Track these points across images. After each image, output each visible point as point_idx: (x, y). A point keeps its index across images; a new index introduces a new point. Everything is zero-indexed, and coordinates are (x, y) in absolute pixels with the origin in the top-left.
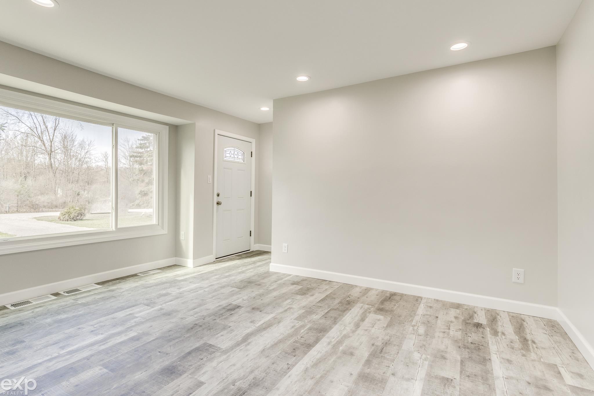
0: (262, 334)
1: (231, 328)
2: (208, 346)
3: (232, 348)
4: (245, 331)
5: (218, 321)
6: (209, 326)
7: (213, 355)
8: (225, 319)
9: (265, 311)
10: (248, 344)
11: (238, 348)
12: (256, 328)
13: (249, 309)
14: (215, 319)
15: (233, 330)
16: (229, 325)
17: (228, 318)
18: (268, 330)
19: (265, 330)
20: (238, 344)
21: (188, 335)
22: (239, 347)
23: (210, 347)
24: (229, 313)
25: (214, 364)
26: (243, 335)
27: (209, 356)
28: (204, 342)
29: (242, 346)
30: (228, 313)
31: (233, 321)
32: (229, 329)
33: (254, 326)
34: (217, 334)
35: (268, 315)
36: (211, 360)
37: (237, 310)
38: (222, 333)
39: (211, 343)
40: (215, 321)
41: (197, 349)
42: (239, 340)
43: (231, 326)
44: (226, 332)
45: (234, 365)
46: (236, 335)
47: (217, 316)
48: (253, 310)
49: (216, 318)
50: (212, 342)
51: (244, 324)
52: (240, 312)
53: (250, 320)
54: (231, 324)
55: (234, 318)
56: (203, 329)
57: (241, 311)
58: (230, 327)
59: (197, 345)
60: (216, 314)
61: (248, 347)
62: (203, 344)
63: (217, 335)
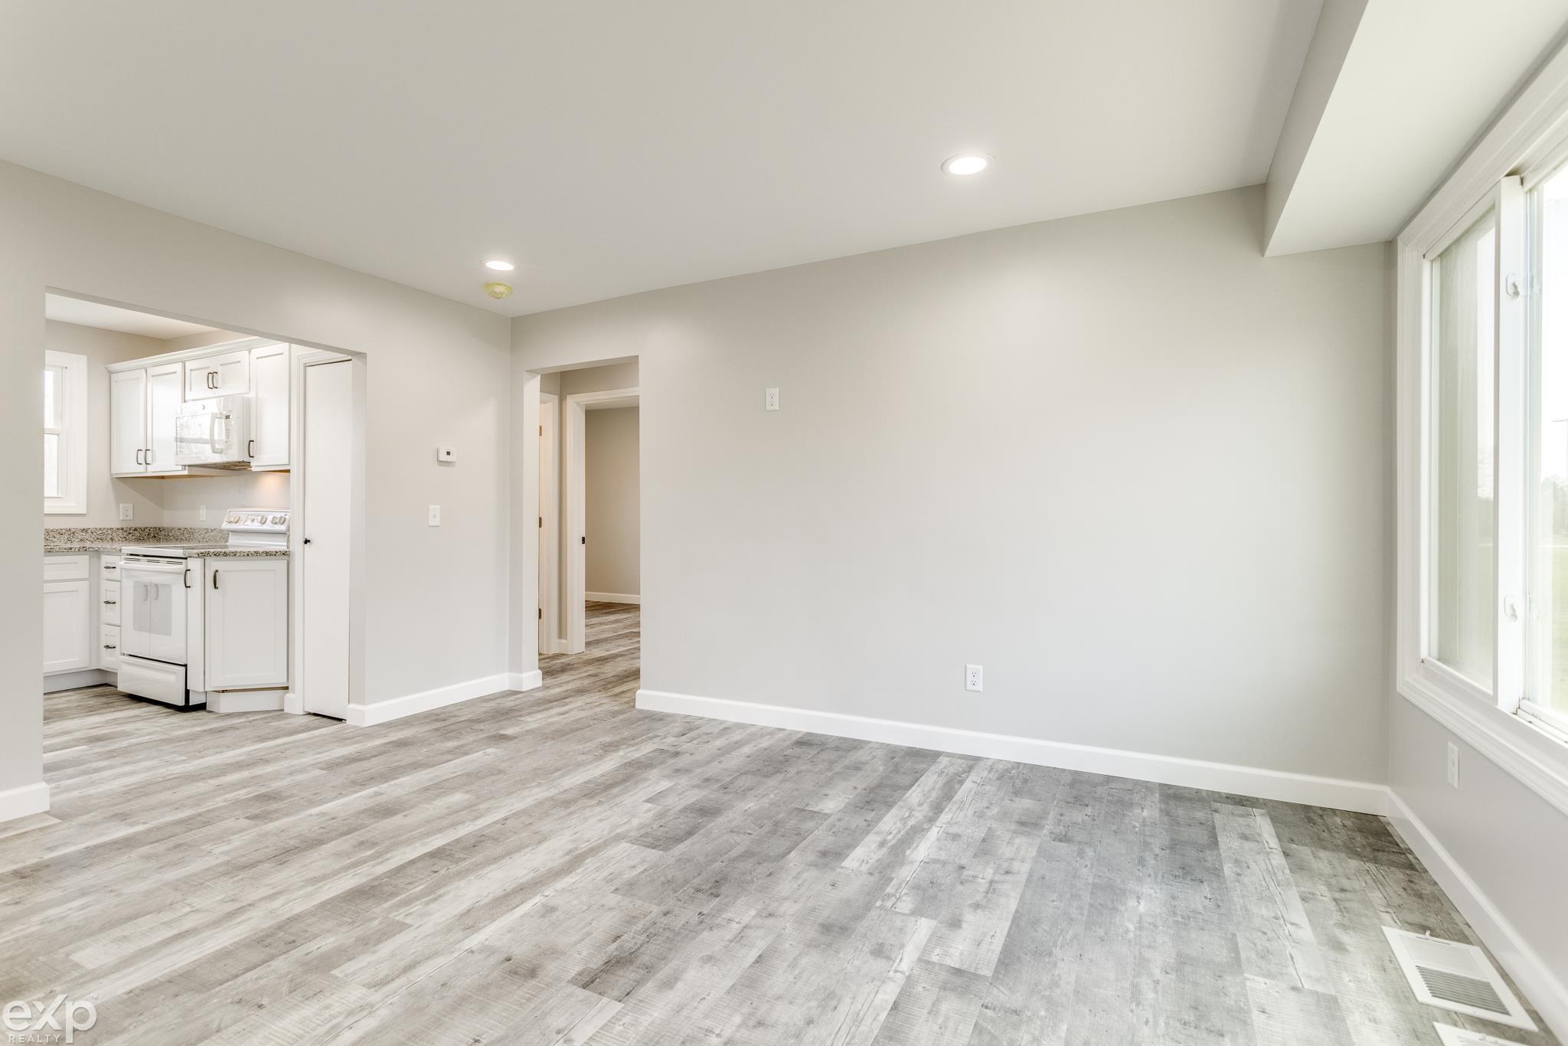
0: (532, 875)
1: (613, 888)
2: (656, 846)
3: (606, 844)
4: (574, 880)
5: (656, 910)
6: (675, 891)
7: (643, 832)
8: (634, 917)
9: (492, 960)
10: (570, 851)
11: (594, 844)
12: (543, 892)
13: (552, 968)
14: (665, 915)
15: (607, 882)
16: (620, 896)
17: (628, 922)
18: (512, 887)
19: (522, 884)
20: (593, 851)
21: (717, 865)
22: (591, 846)
23: (652, 844)
24: (627, 945)
25: (635, 822)
26: (583, 869)
27: (649, 830)
28: (670, 852)
29: (584, 847)
30: (629, 941)
31: (610, 909)
32: (617, 884)
33: (547, 896)
34: (645, 870)
35: (487, 943)
36: (642, 826)
37: (597, 963)
38: (635, 873)
39: (654, 851)
40: (664, 908)
41: (679, 840)
42: (590, 859)
43: (613, 892)
44: (624, 877)
45: (600, 820)
46: (597, 869)
47: (664, 929)
48: (535, 962)
49: (665, 920)
50: (653, 855)
51: (575, 902)
52: (584, 953)
53: (555, 916)
54: (613, 899)
55: (606, 923)
56: (686, 882)
57: (581, 957)
58: (617, 889)
59: (682, 847)
60: (668, 938)
61: (570, 846)
62: (670, 849)
63: (645, 867)
